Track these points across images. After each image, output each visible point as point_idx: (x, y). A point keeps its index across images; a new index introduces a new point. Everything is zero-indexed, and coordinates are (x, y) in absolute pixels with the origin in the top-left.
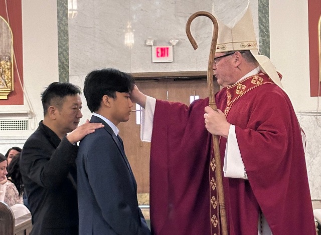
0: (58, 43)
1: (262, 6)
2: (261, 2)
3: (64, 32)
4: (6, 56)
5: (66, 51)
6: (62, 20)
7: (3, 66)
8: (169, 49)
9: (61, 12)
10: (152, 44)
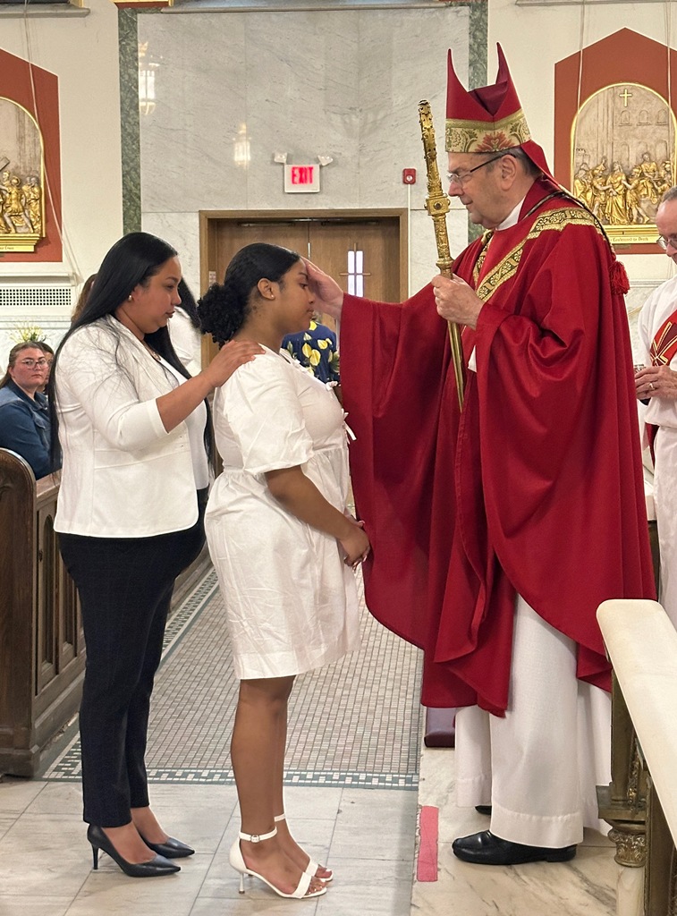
0: (122, 157)
4: (32, 176)
7: (27, 195)
8: (313, 171)
9: (128, 100)
10: (284, 161)
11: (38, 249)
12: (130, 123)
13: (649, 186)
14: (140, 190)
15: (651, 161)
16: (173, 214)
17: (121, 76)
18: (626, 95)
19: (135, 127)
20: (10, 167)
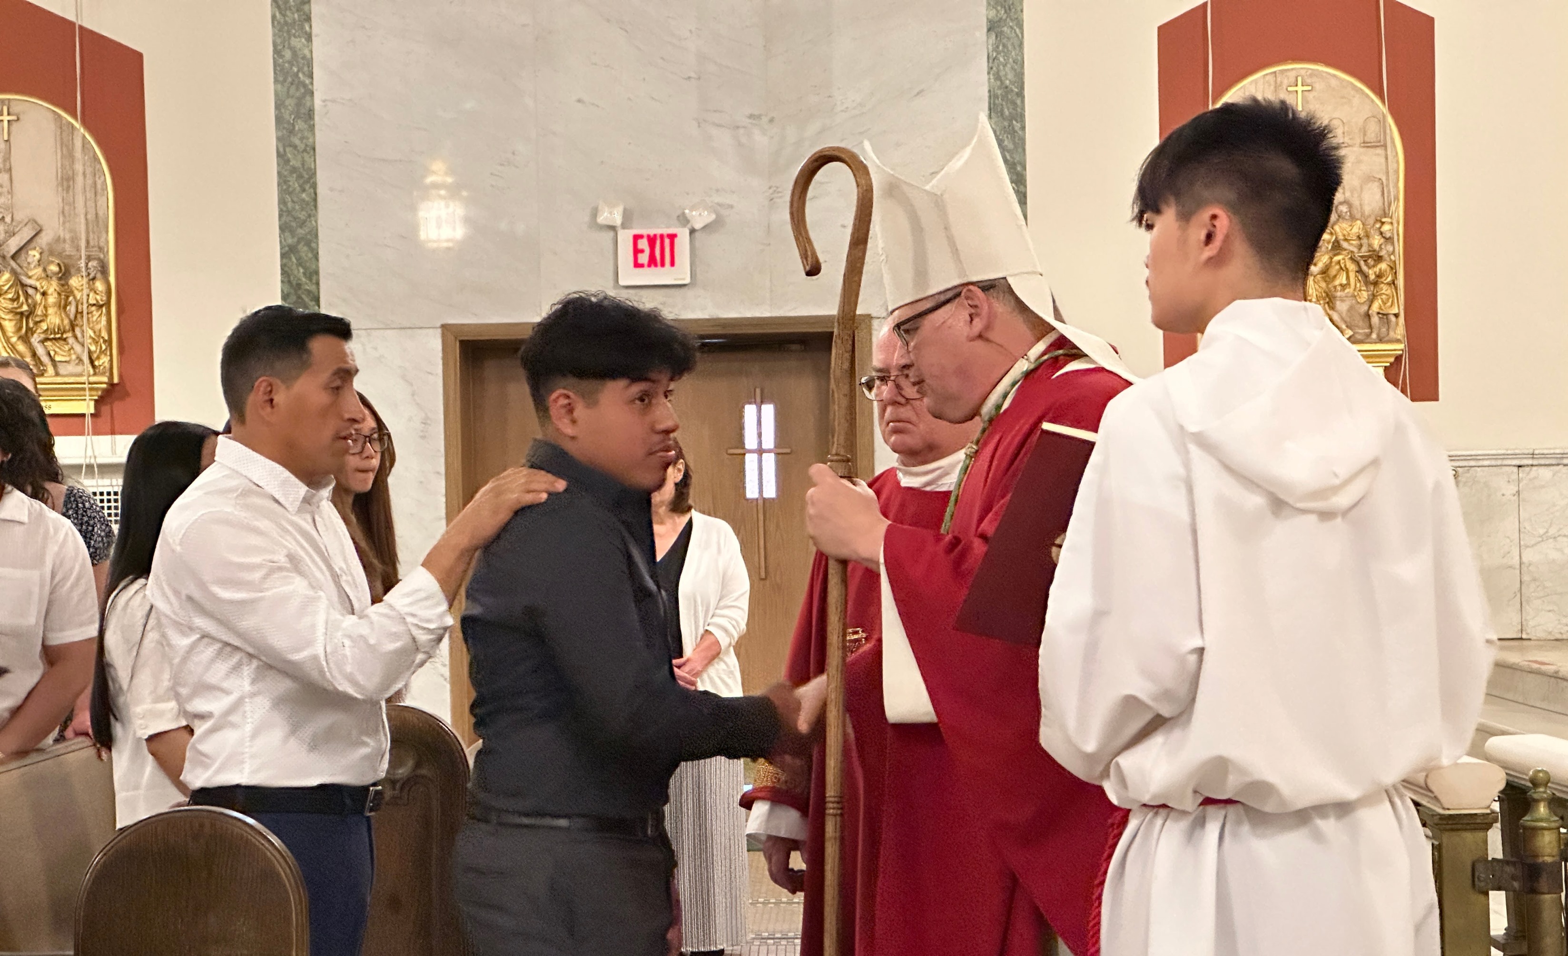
0: (280, 216)
1: (999, 92)
2: (998, 77)
3: (300, 176)
4: (91, 257)
5: (308, 244)
6: (291, 132)
7: (78, 297)
8: (676, 240)
9: (290, 103)
10: (618, 220)
11: (106, 409)
12: (295, 147)
13: (1352, 267)
14: (318, 284)
15: (1353, 218)
16: (389, 332)
17: (277, 52)
18: (1300, 88)
19: (305, 154)
20: (44, 239)
